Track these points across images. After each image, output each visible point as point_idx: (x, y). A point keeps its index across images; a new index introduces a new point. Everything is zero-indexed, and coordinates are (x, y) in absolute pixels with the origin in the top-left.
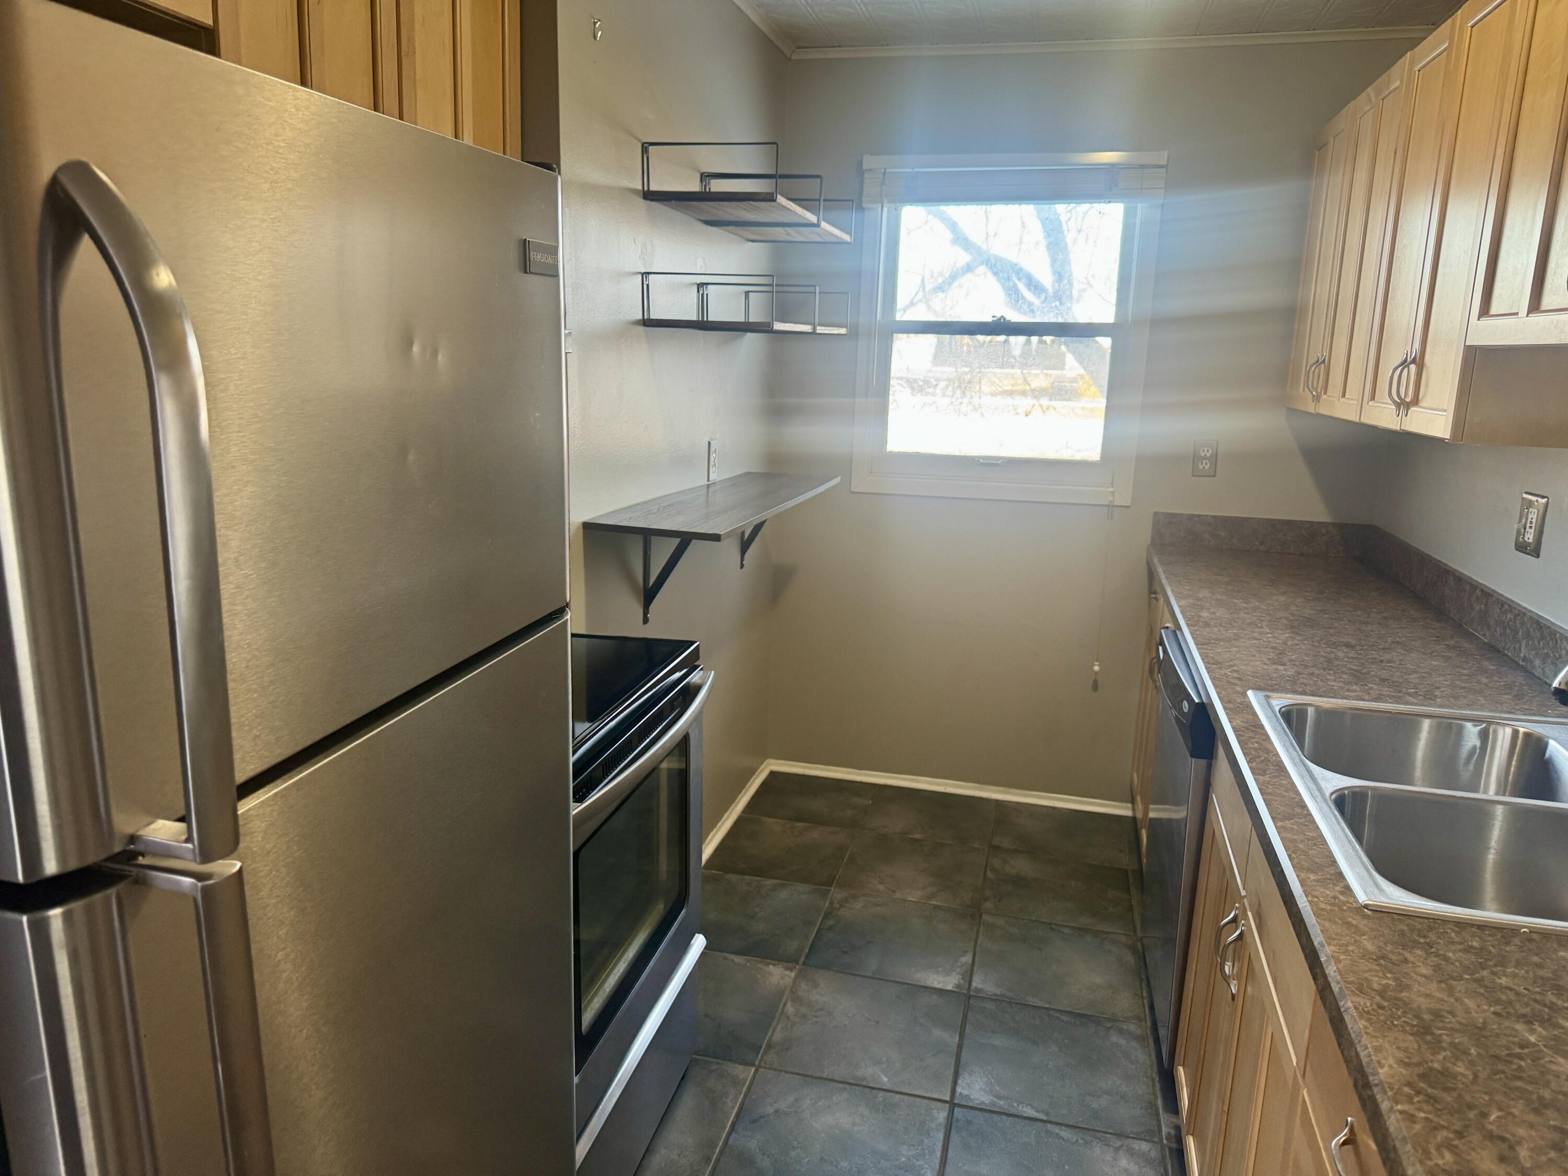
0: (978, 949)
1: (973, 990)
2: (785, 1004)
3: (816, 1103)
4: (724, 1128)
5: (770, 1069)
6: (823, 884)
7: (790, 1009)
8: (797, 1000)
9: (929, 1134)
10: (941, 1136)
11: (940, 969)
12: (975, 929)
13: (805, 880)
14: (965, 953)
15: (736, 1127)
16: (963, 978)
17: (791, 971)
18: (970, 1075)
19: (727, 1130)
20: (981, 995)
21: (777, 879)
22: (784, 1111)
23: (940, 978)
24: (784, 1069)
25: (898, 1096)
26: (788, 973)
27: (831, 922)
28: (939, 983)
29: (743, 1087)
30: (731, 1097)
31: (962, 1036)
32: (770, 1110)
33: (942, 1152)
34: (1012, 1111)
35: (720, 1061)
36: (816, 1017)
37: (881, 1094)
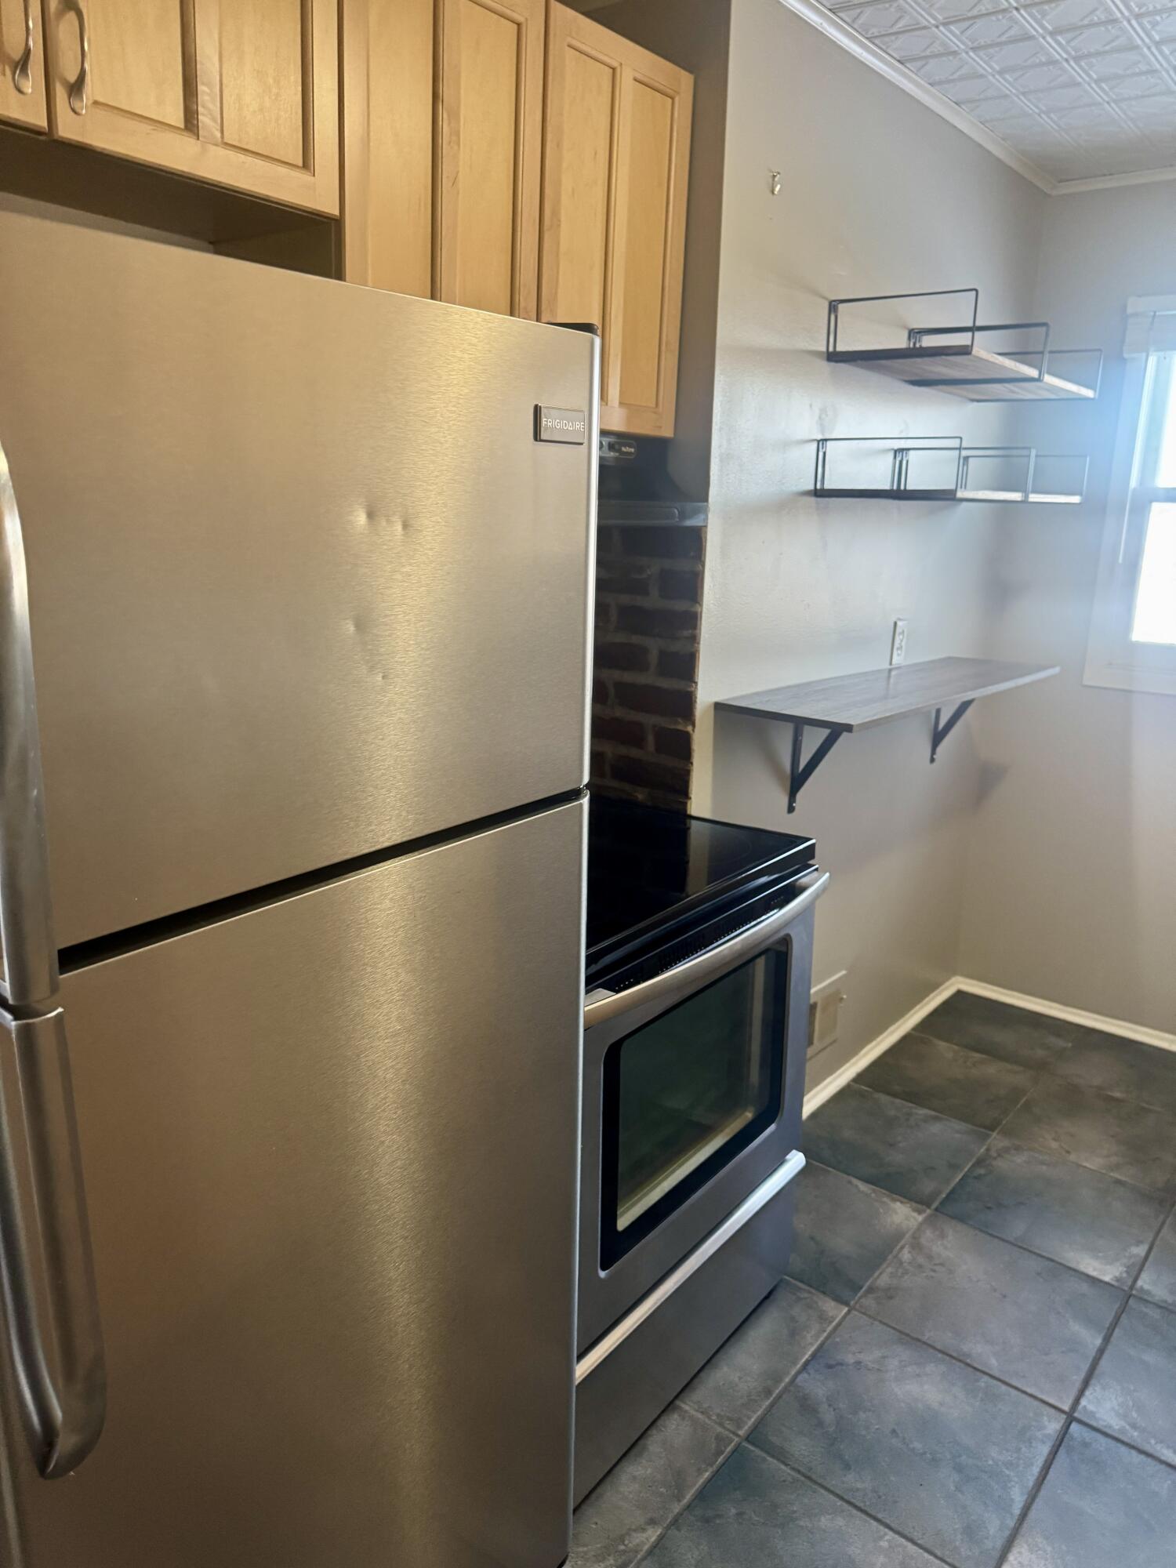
0: (1158, 1242)
1: (1137, 1290)
2: (902, 1248)
3: (905, 1366)
4: (794, 1363)
5: (864, 1314)
6: (985, 1127)
7: (906, 1255)
8: (916, 1246)
9: (1031, 1443)
10: (1045, 1450)
11: (1100, 1254)
12: (1162, 1217)
13: (963, 1118)
14: (1139, 1243)
15: (809, 1367)
16: (1127, 1272)
17: (920, 1212)
18: (1104, 1388)
19: (799, 1366)
20: (1145, 1297)
21: (934, 1110)
22: (867, 1365)
23: (1096, 1264)
24: (879, 1318)
25: (1004, 1388)
26: (915, 1214)
27: (982, 1171)
28: (1095, 1270)
29: (828, 1326)
30: (813, 1332)
31: (1107, 1339)
32: (850, 1359)
33: (1042, 1469)
34: (1147, 1448)
35: (813, 1291)
36: (934, 1271)
37: (986, 1378)
